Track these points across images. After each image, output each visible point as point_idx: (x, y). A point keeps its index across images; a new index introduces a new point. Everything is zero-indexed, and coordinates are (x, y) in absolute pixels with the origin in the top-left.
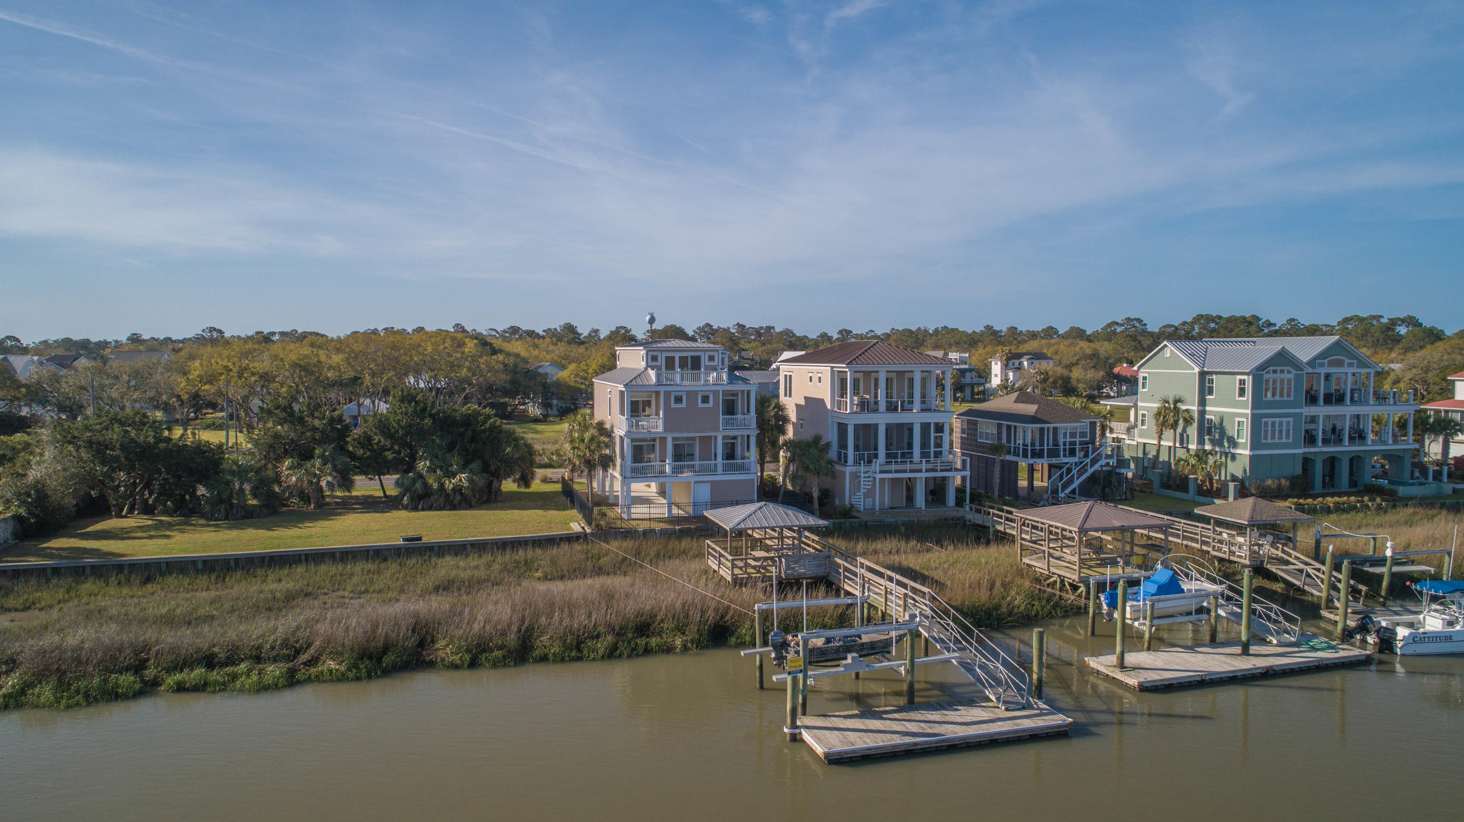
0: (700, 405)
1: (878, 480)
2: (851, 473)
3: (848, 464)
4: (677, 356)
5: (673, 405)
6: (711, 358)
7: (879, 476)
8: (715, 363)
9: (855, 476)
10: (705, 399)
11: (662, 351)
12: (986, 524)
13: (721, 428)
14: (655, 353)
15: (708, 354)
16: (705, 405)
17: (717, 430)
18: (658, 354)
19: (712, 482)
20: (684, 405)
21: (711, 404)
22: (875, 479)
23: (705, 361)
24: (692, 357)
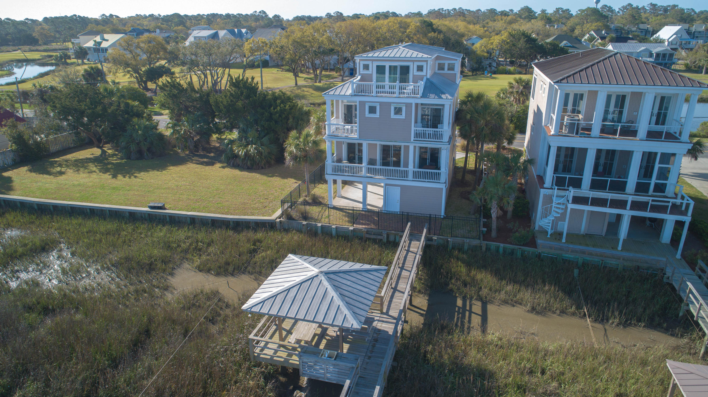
0: (393, 116)
1: (569, 210)
2: (545, 195)
3: (545, 186)
4: (387, 65)
5: (367, 115)
6: (420, 69)
7: (571, 206)
8: (423, 73)
9: (549, 199)
10: (398, 111)
11: (373, 61)
12: (682, 295)
13: (412, 140)
14: (366, 63)
15: (416, 64)
16: (398, 117)
17: (409, 141)
18: (370, 63)
19: (402, 187)
20: (377, 115)
21: (403, 116)
22: (566, 207)
23: (413, 72)
24: (402, 67)
